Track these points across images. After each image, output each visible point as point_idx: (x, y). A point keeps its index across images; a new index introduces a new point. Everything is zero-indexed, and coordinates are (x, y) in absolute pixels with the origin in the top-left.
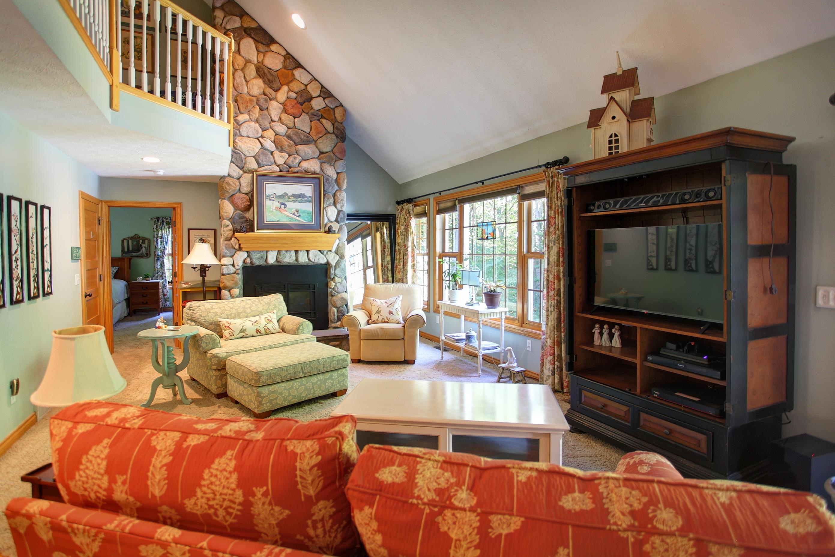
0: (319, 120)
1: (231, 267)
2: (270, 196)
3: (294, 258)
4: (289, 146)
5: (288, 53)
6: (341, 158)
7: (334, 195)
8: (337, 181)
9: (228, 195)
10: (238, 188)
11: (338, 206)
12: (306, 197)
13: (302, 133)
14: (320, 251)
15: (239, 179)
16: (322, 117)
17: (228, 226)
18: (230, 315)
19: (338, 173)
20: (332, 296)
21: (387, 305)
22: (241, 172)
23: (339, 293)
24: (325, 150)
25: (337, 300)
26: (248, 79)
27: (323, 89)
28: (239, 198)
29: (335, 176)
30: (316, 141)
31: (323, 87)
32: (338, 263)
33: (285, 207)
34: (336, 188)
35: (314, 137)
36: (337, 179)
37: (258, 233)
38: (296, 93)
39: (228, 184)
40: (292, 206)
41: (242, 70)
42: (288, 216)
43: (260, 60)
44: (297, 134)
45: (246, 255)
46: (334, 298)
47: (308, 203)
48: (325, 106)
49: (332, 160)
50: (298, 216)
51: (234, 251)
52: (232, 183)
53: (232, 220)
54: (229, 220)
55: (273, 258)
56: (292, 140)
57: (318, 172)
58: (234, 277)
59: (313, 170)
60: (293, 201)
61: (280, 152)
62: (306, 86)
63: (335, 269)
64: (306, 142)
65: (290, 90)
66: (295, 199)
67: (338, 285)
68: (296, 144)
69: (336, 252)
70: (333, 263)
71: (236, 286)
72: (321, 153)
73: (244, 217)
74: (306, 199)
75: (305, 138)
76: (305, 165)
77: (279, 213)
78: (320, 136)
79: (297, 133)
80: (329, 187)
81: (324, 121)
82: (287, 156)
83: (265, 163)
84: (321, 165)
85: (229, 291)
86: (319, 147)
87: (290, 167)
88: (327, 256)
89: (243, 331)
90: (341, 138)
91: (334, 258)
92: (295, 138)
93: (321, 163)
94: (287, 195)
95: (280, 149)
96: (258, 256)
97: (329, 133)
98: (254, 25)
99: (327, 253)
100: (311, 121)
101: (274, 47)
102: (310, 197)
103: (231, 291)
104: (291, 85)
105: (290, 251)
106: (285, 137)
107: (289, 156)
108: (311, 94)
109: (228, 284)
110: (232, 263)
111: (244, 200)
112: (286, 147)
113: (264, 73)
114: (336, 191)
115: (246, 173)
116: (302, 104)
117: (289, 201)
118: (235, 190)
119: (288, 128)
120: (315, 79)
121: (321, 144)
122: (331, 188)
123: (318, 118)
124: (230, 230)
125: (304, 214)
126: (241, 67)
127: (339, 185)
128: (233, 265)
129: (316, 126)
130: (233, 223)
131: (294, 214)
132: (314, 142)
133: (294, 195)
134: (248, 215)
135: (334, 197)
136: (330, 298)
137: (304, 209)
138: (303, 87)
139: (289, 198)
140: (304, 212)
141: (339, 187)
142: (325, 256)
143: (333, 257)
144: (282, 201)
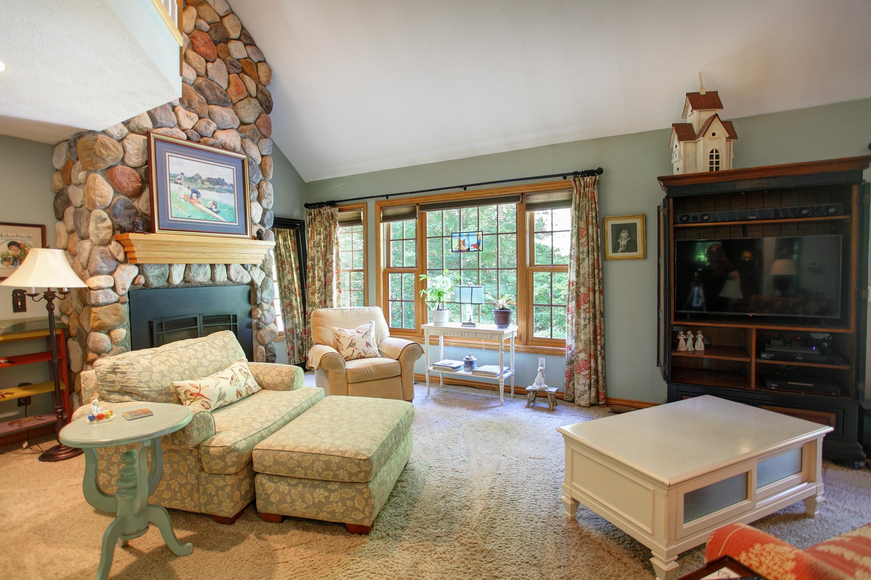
0: (238, 74)
1: (111, 291)
2: (175, 176)
3: (209, 276)
4: (199, 103)
6: (267, 135)
7: (259, 187)
8: (262, 167)
9: (103, 166)
10: (121, 156)
11: (264, 202)
12: (226, 184)
13: (216, 88)
14: (243, 265)
15: (121, 141)
16: (243, 71)
17: (105, 220)
19: (263, 156)
20: (259, 329)
22: (126, 131)
23: (266, 324)
24: (247, 120)
25: (265, 335)
27: (244, 31)
28: (123, 174)
29: (259, 160)
30: (234, 105)
31: (243, 28)
32: (264, 282)
33: (198, 197)
34: (261, 176)
35: (233, 98)
36: (261, 163)
37: (159, 236)
38: (209, 24)
39: (106, 147)
40: (209, 196)
42: (203, 212)
44: (211, 88)
45: (136, 270)
46: (262, 332)
47: (228, 194)
48: (246, 56)
49: (257, 136)
50: (216, 213)
51: (115, 263)
52: (111, 146)
53: (110, 209)
54: (105, 209)
55: (180, 275)
56: (203, 94)
57: (238, 150)
58: (117, 309)
59: (232, 145)
60: (209, 189)
61: (186, 108)
62: (222, 18)
63: (262, 292)
64: (223, 103)
65: (199, 17)
66: (212, 186)
67: (265, 313)
68: (208, 103)
69: (262, 269)
70: (259, 282)
71: (120, 324)
72: (242, 123)
73: (133, 207)
74: (226, 187)
75: (222, 96)
76: (222, 136)
77: (190, 206)
78: (241, 98)
79: (212, 85)
80: (253, 174)
81: (247, 78)
82: (197, 118)
83: (164, 122)
84: (242, 141)
85: (108, 333)
86: (240, 114)
87: (202, 136)
88: (251, 272)
90: (267, 107)
91: (260, 275)
92: (208, 93)
93: (242, 138)
94: (201, 178)
95: (186, 104)
96: (157, 272)
97: (251, 96)
99: (251, 268)
100: (229, 74)
102: (231, 185)
103: (113, 333)
104: (201, 8)
105: (205, 265)
106: (192, 88)
107: (200, 118)
108: (227, 33)
109: (108, 321)
110: (112, 285)
111: (133, 179)
112: (195, 104)
114: (261, 181)
115: (133, 132)
116: (216, 43)
117: (203, 188)
118: (116, 159)
119: (198, 76)
120: (233, 13)
121: (243, 110)
122: (255, 176)
123: (237, 71)
124: (108, 227)
125: (224, 210)
127: (264, 173)
128: (114, 288)
129: (237, 82)
130: (113, 216)
131: (211, 209)
132: (231, 105)
133: (209, 180)
134: (141, 204)
135: (258, 190)
136: (255, 332)
137: (224, 202)
138: (218, 19)
139: (203, 183)
140: (224, 206)
141: (263, 175)
142: (249, 272)
143: (258, 274)
144: (193, 186)
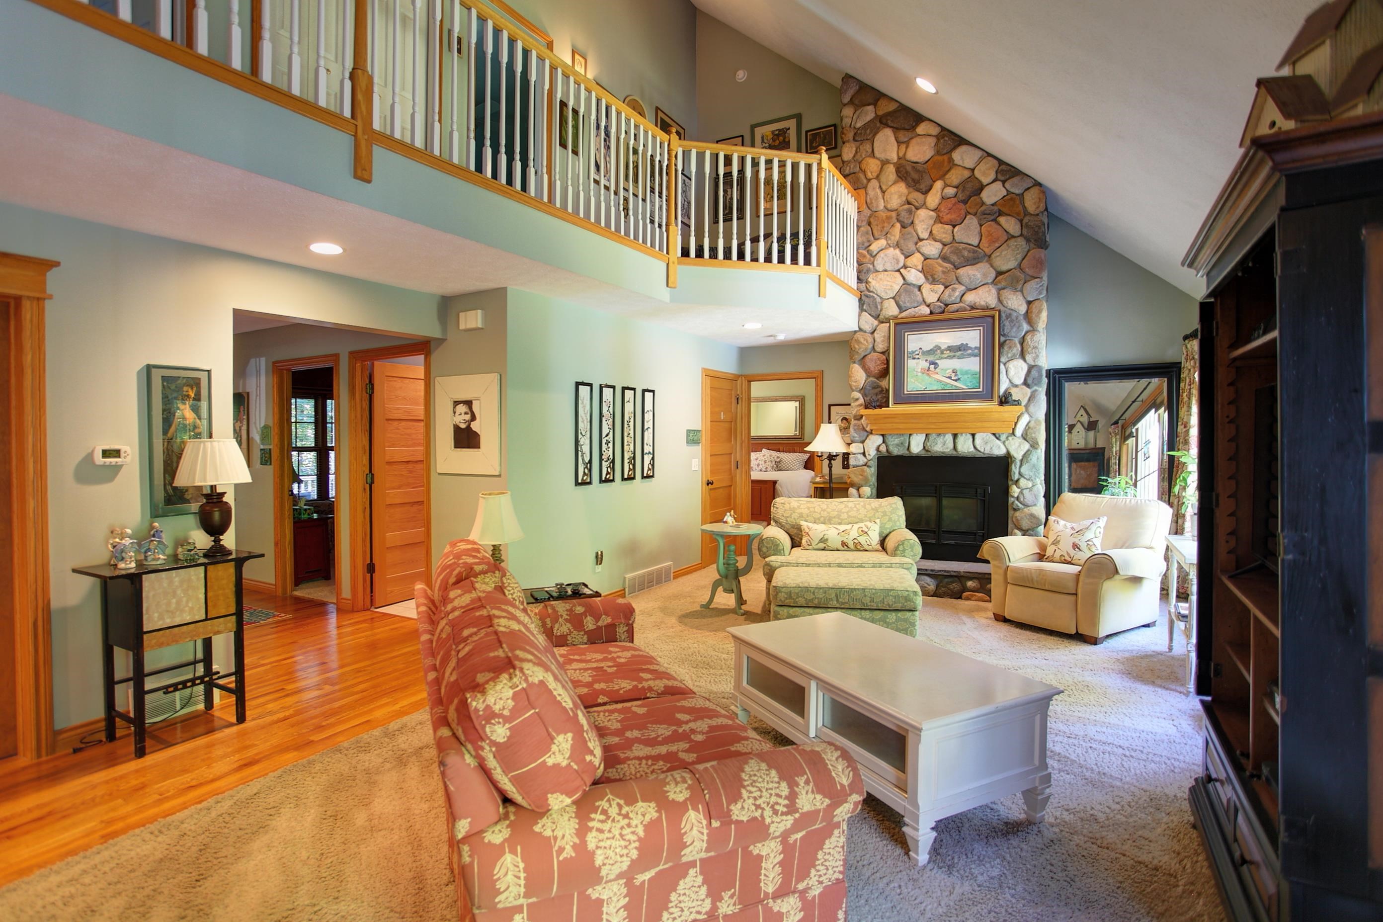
0: (995, 220)
1: (861, 457)
2: (913, 352)
3: (951, 446)
4: (944, 272)
5: (943, 129)
6: (1035, 275)
7: (1022, 341)
8: (1027, 316)
9: (858, 357)
10: (871, 346)
11: (1029, 358)
12: (970, 348)
13: (964, 249)
14: (994, 434)
15: (873, 333)
16: (1001, 214)
17: (857, 399)
18: (819, 519)
19: (1029, 303)
20: (1015, 510)
21: (1072, 532)
22: (876, 323)
23: (1027, 506)
24: (1004, 268)
25: (1022, 518)
26: (884, 188)
27: (1003, 167)
28: (872, 360)
29: (1023, 309)
30: (990, 256)
31: (1001, 162)
32: (1026, 456)
33: (935, 368)
34: (1025, 327)
35: (986, 250)
36: (1027, 312)
37: (893, 408)
38: (957, 187)
39: (858, 342)
40: (947, 365)
41: (878, 178)
42: (941, 381)
43: (901, 155)
44: (957, 252)
45: (880, 440)
46: (1017, 514)
47: (972, 358)
48: (1005, 193)
49: (1018, 281)
50: (956, 380)
51: (866, 434)
52: (862, 340)
53: (862, 390)
54: (860, 391)
55: (918, 445)
56: (950, 262)
57: (993, 306)
58: (863, 471)
59: (983, 303)
60: (950, 357)
61: (931, 284)
62: (973, 170)
63: (1021, 466)
64: (973, 261)
65: (946, 185)
66: (952, 354)
67: (1026, 492)
68: (957, 268)
69: (1024, 437)
70: (1018, 455)
71: (866, 482)
72: (999, 273)
73: (879, 386)
74: (970, 351)
75: (971, 255)
76: (970, 298)
77: (927, 378)
78: (997, 245)
79: (957, 249)
80: (1012, 328)
81: (1002, 220)
82: (942, 287)
83: (908, 305)
84: (998, 294)
85: (858, 490)
86: (994, 265)
87: (947, 305)
88: (1007, 443)
89: (823, 540)
90: (1035, 240)
91: (1019, 446)
92: (954, 258)
93: (999, 290)
94: (940, 348)
95: (931, 279)
96: (897, 441)
97: (1013, 237)
98: (892, 107)
99: (1007, 438)
100: (981, 226)
101: (921, 129)
102: (976, 348)
103: (861, 490)
104: (947, 176)
105: (944, 434)
106: (940, 261)
107: (946, 287)
108: (980, 182)
109: (856, 479)
110: (862, 451)
111: (879, 362)
112: (939, 275)
113: (907, 172)
114: (1026, 333)
115: (882, 322)
116: (965, 202)
117: (942, 358)
118: (866, 349)
119: (945, 245)
120: (989, 155)
121: (998, 258)
122: (1014, 330)
123: (992, 218)
124: (861, 405)
125: (966, 377)
126: (875, 175)
127: (1030, 322)
128: (864, 454)
129: (989, 232)
130: (864, 396)
131: (950, 378)
132: (986, 258)
133: (950, 348)
134: (883, 383)
135: (1022, 344)
136: (1011, 512)
137: (966, 368)
138: (967, 174)
139: (942, 353)
140: (967, 373)
141: (1031, 326)
142: (1004, 443)
143: (1017, 444)
144: (931, 358)
